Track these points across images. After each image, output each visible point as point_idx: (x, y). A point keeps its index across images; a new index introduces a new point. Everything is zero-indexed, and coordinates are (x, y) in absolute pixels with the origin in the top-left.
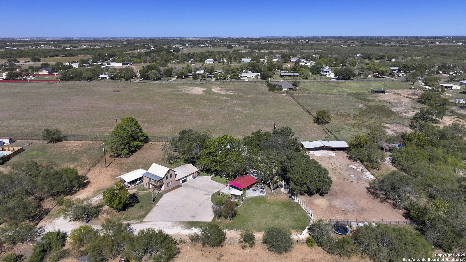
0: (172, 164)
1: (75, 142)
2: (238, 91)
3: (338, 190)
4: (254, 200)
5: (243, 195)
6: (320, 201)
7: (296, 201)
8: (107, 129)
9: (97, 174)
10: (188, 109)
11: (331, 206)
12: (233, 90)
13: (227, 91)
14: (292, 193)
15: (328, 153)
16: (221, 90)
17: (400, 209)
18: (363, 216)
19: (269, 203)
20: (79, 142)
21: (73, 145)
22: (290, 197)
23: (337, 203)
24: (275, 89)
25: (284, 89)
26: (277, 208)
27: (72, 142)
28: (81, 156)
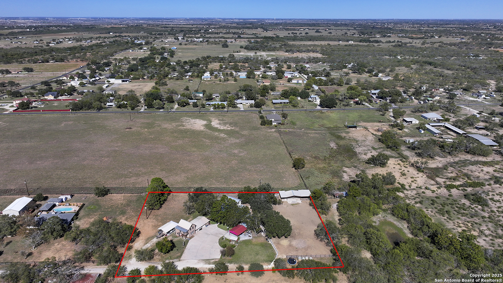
0: (190, 214)
1: (118, 195)
2: (234, 126)
3: (297, 233)
4: (245, 242)
5: (238, 239)
6: (284, 242)
7: (270, 242)
8: (136, 180)
9: (143, 225)
10: (194, 151)
11: (290, 245)
12: (230, 124)
13: (225, 124)
14: (268, 237)
15: (297, 200)
16: (220, 124)
17: (330, 246)
18: (307, 252)
19: (253, 245)
20: (120, 195)
21: (117, 198)
22: (267, 239)
23: (294, 243)
24: (266, 124)
25: (273, 124)
26: (258, 248)
27: (115, 195)
28: (126, 209)
